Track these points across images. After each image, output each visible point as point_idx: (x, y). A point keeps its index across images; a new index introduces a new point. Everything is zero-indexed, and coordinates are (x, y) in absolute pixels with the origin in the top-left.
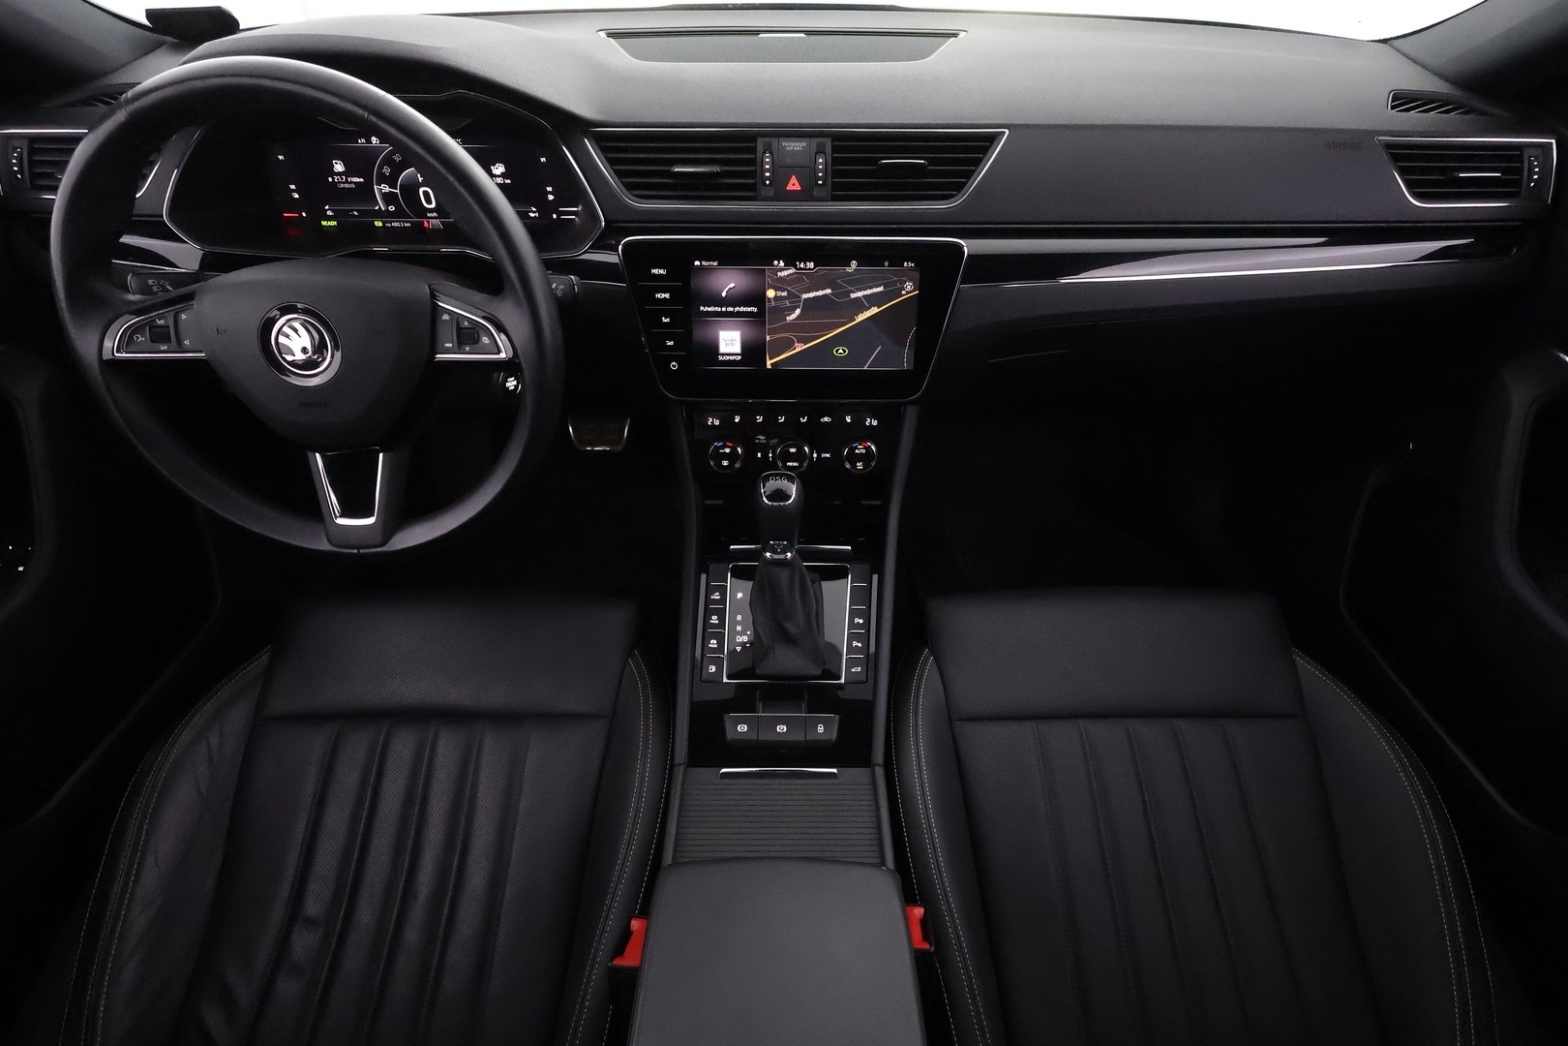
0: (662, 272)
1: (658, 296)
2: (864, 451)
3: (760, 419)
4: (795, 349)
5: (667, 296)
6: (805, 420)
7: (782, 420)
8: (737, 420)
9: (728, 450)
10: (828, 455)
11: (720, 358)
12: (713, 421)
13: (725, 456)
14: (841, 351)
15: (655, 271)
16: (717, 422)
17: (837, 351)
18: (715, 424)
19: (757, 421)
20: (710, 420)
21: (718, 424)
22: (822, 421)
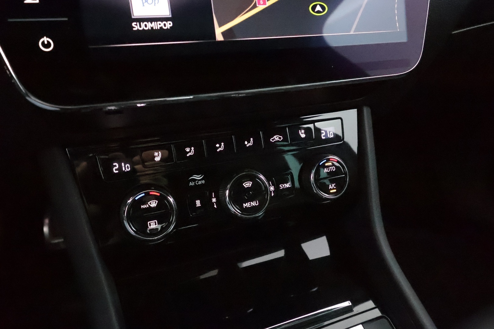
4: (255, 6)
6: (251, 144)
7: (221, 147)
8: (158, 159)
9: (153, 204)
10: (287, 185)
11: (136, 27)
12: (120, 168)
13: (151, 214)
14: (318, 8)
17: (314, 8)
18: (124, 170)
19: (188, 155)
20: (115, 166)
21: (128, 169)
22: (271, 141)
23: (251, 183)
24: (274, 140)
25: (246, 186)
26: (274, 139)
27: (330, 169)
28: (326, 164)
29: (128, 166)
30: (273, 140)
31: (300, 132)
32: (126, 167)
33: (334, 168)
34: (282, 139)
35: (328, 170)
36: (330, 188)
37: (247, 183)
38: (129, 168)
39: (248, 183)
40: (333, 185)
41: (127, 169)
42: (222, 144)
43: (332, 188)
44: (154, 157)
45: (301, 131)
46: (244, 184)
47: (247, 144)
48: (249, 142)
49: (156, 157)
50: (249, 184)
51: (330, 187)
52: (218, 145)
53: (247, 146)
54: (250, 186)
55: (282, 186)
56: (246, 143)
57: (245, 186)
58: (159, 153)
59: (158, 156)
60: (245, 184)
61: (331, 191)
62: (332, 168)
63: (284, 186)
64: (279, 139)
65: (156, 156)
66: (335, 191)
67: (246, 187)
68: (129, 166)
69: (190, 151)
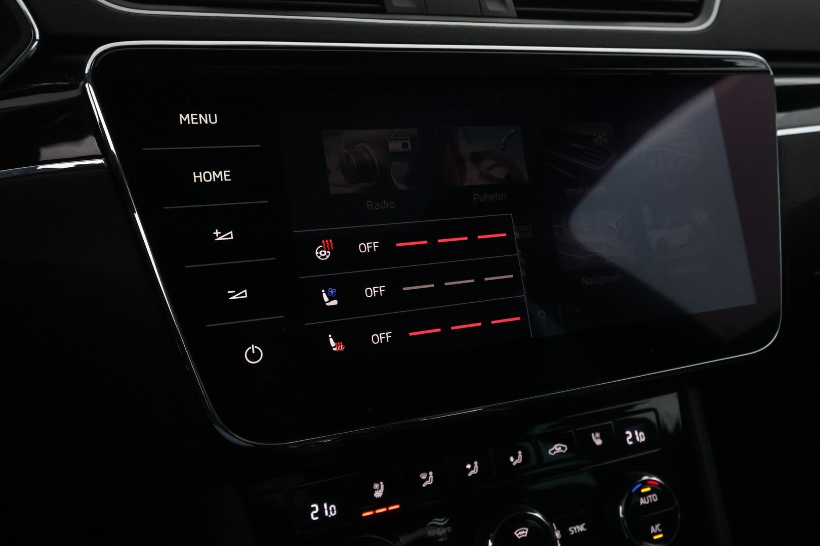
0: (205, 119)
1: (199, 177)
2: (654, 498)
3: (428, 479)
5: (224, 175)
6: (519, 460)
7: (473, 469)
8: (378, 494)
10: (581, 528)
12: (321, 512)
15: (188, 118)
16: (331, 511)
18: (327, 514)
19: (424, 485)
20: (314, 509)
21: (333, 513)
22: (550, 453)
23: (527, 529)
24: (555, 452)
25: (520, 535)
26: (555, 450)
27: (649, 498)
28: (643, 491)
29: (333, 508)
30: (552, 452)
31: (593, 437)
32: (330, 509)
33: (654, 497)
34: (566, 449)
35: (647, 500)
36: (652, 532)
37: (520, 531)
38: (335, 512)
39: (522, 530)
40: (657, 526)
41: (331, 512)
42: (476, 463)
43: (655, 531)
44: (374, 491)
45: (595, 435)
46: (515, 533)
47: (514, 461)
48: (516, 458)
49: (376, 492)
50: (523, 532)
51: (653, 530)
52: (469, 466)
53: (514, 464)
54: (526, 536)
55: (573, 529)
56: (512, 459)
57: (517, 535)
58: (380, 485)
59: (380, 489)
60: (517, 533)
61: (655, 537)
62: (652, 497)
63: (575, 529)
64: (562, 451)
65: (376, 490)
66: (661, 536)
67: (519, 537)
68: (335, 508)
69: (427, 479)
